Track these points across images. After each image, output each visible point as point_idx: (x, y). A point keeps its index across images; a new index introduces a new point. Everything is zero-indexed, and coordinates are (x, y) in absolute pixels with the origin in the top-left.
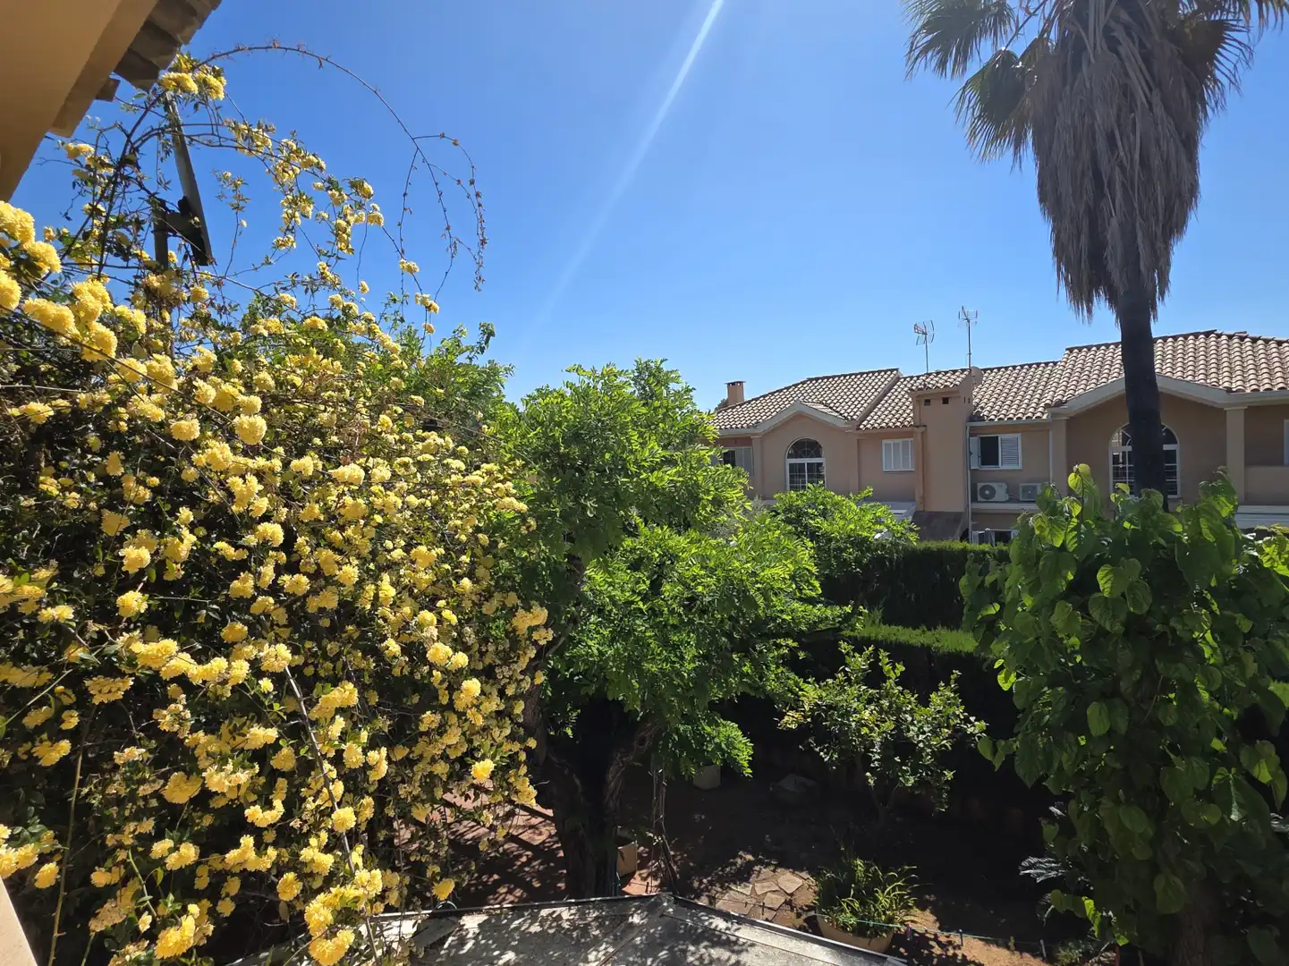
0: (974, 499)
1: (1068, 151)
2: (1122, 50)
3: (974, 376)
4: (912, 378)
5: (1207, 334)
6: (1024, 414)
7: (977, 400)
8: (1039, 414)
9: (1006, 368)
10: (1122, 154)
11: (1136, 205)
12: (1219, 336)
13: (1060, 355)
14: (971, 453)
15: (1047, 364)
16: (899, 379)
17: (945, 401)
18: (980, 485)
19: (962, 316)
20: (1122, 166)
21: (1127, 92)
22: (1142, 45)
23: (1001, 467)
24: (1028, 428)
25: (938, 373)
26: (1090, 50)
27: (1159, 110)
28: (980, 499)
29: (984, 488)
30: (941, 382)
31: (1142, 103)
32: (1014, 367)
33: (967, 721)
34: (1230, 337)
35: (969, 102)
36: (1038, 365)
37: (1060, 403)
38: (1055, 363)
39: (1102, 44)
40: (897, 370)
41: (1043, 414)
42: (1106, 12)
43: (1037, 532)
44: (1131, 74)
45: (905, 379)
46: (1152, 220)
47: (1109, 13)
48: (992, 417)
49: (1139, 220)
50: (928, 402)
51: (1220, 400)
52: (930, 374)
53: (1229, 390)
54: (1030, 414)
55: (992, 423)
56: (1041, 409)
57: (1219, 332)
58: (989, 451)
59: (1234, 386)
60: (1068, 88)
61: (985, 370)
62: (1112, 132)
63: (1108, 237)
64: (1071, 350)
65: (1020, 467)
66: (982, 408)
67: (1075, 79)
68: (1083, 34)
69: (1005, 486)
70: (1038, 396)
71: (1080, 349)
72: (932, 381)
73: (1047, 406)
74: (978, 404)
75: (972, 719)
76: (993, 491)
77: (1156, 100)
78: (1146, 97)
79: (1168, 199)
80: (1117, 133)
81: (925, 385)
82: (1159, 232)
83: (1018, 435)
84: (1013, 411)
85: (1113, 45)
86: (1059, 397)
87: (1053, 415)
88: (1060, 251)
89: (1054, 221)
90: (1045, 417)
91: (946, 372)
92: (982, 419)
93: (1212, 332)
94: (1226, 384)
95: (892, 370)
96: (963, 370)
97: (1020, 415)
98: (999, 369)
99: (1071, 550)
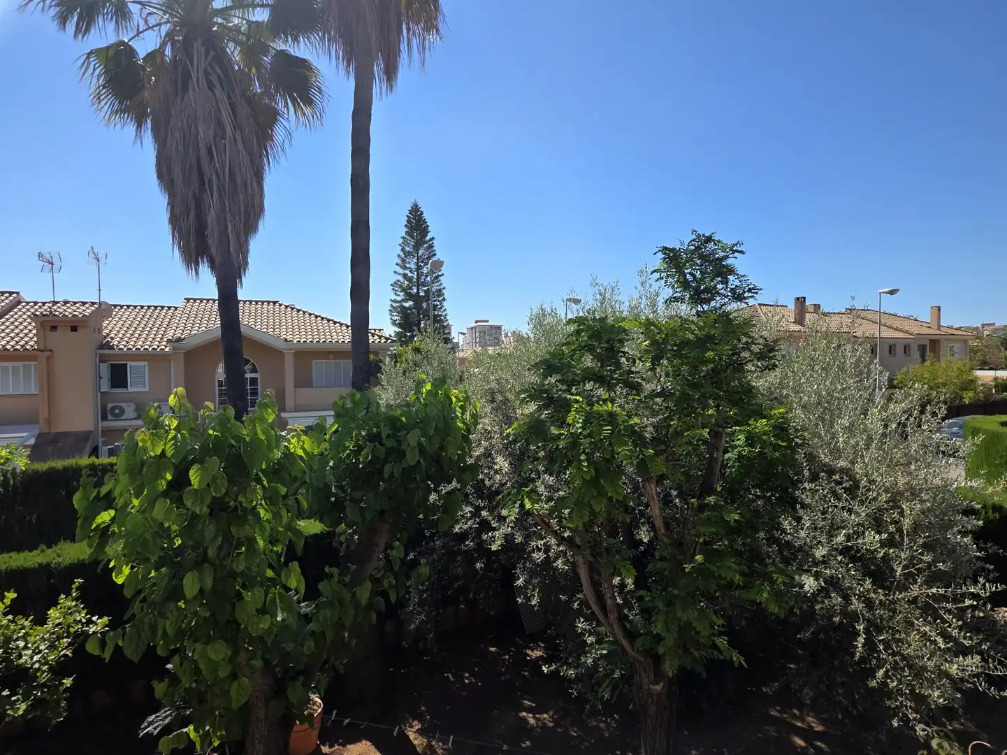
0: (104, 418)
1: (179, 147)
2: (217, 93)
3: (104, 310)
4: (36, 303)
5: (275, 303)
6: (150, 346)
7: (107, 331)
8: (163, 347)
9: (135, 307)
10: (217, 165)
11: (227, 205)
12: (280, 305)
13: (180, 303)
14: (101, 378)
15: (169, 308)
16: (19, 303)
17: (74, 329)
18: (110, 406)
19: (92, 255)
20: (217, 172)
21: (219, 123)
22: (229, 97)
23: (130, 389)
24: (154, 358)
25: (66, 303)
26: (195, 80)
27: (240, 146)
28: (110, 417)
29: (114, 408)
30: (69, 311)
31: (230, 137)
32: (142, 307)
33: (89, 622)
34: (286, 307)
35: (94, 70)
36: (163, 308)
37: (179, 340)
38: (176, 308)
39: (203, 82)
40: (17, 293)
41: (166, 347)
42: (205, 61)
43: (140, 444)
44: (223, 113)
45: (28, 303)
46: (238, 219)
47: (208, 61)
48: (122, 347)
49: (228, 215)
50: (54, 328)
51: (280, 345)
52: (58, 302)
53: (286, 340)
54: (155, 347)
55: (120, 352)
56: (164, 343)
57: (280, 303)
58: (119, 376)
59: (288, 337)
60: (179, 99)
61: (115, 306)
62: (211, 146)
63: (209, 221)
64: (188, 300)
65: (147, 389)
66: (112, 338)
67: (183, 97)
68: (190, 66)
69: (133, 406)
70: (162, 332)
71: (195, 300)
72: (59, 310)
73: (169, 341)
74: (108, 335)
75: (94, 619)
76: (122, 411)
77: (239, 138)
78: (232, 132)
79: (247, 207)
80: (213, 148)
81: (51, 312)
82: (242, 228)
83: (146, 363)
84: (140, 343)
85: (211, 86)
86: (179, 335)
87: (174, 349)
88: (174, 221)
89: (169, 198)
90: (167, 349)
91: (75, 303)
92: (112, 348)
93: (277, 302)
94: (285, 336)
95: (11, 293)
96: (93, 304)
97: (146, 347)
98: (128, 306)
99: (169, 456)
